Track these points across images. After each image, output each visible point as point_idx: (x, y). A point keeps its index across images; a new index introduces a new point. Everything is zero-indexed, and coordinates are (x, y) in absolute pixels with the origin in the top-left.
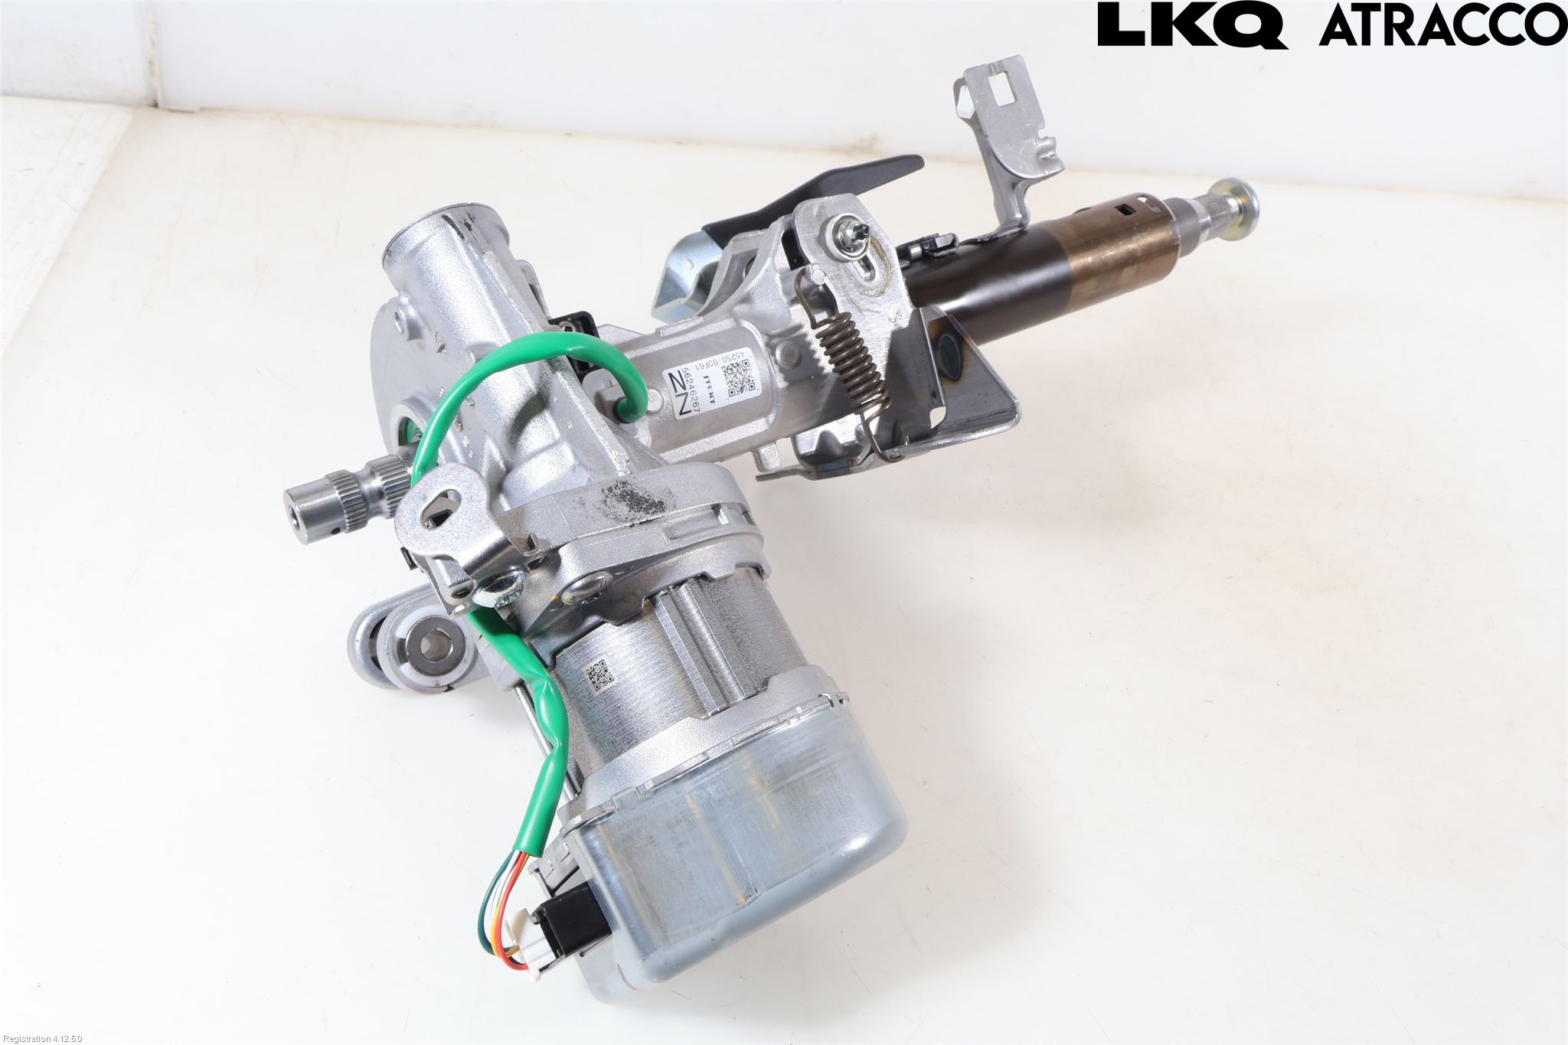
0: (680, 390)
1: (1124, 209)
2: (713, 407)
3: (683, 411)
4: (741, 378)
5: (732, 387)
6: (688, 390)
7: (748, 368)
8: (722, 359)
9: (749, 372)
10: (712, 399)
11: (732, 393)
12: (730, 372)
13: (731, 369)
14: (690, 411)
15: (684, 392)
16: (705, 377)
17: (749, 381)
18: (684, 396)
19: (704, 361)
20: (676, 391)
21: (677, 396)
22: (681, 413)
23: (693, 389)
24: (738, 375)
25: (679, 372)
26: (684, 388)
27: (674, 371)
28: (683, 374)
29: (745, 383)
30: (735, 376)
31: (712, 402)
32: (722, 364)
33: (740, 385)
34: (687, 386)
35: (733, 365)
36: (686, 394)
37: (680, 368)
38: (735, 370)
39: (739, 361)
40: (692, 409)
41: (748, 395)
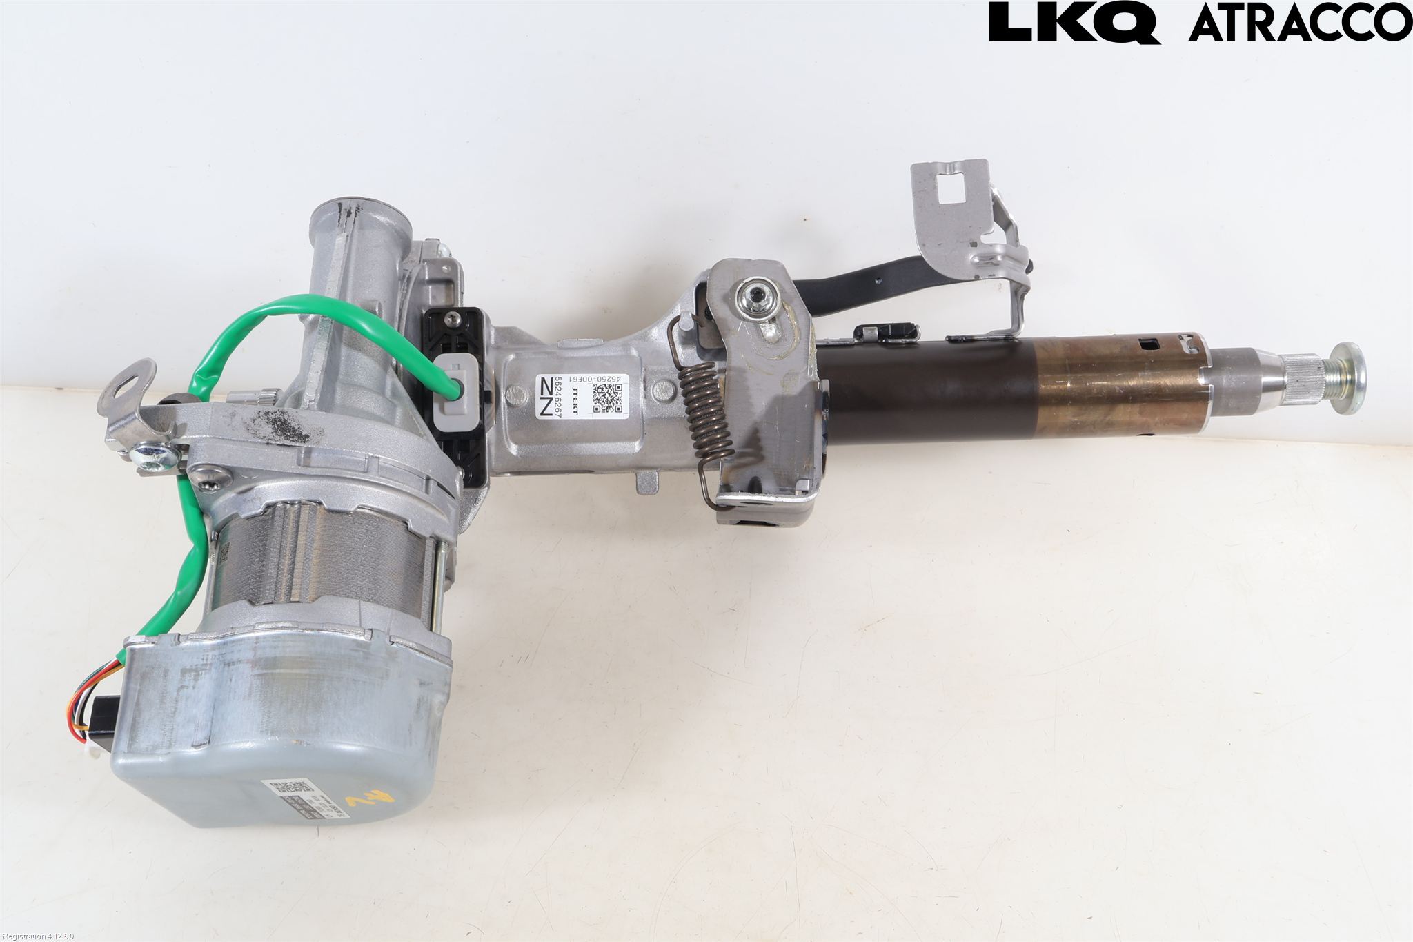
0: (546, 394)
1: (1150, 344)
2: (575, 417)
3: (545, 413)
4: (609, 398)
5: (598, 404)
6: (554, 396)
7: (619, 392)
8: (597, 379)
9: (619, 395)
10: (575, 410)
11: (597, 409)
12: (600, 391)
13: (602, 389)
14: (551, 415)
15: (551, 396)
16: (574, 389)
17: (617, 403)
18: (549, 400)
19: (579, 376)
20: (542, 394)
21: (541, 398)
22: (542, 414)
23: (558, 396)
24: (607, 395)
25: (552, 378)
26: (551, 393)
27: (548, 378)
28: (554, 381)
29: (612, 404)
30: (604, 395)
31: (574, 412)
32: (595, 382)
33: (607, 405)
34: (554, 392)
35: (605, 385)
36: (551, 399)
37: (554, 376)
38: (605, 390)
39: (612, 383)
40: (554, 413)
41: (612, 415)
